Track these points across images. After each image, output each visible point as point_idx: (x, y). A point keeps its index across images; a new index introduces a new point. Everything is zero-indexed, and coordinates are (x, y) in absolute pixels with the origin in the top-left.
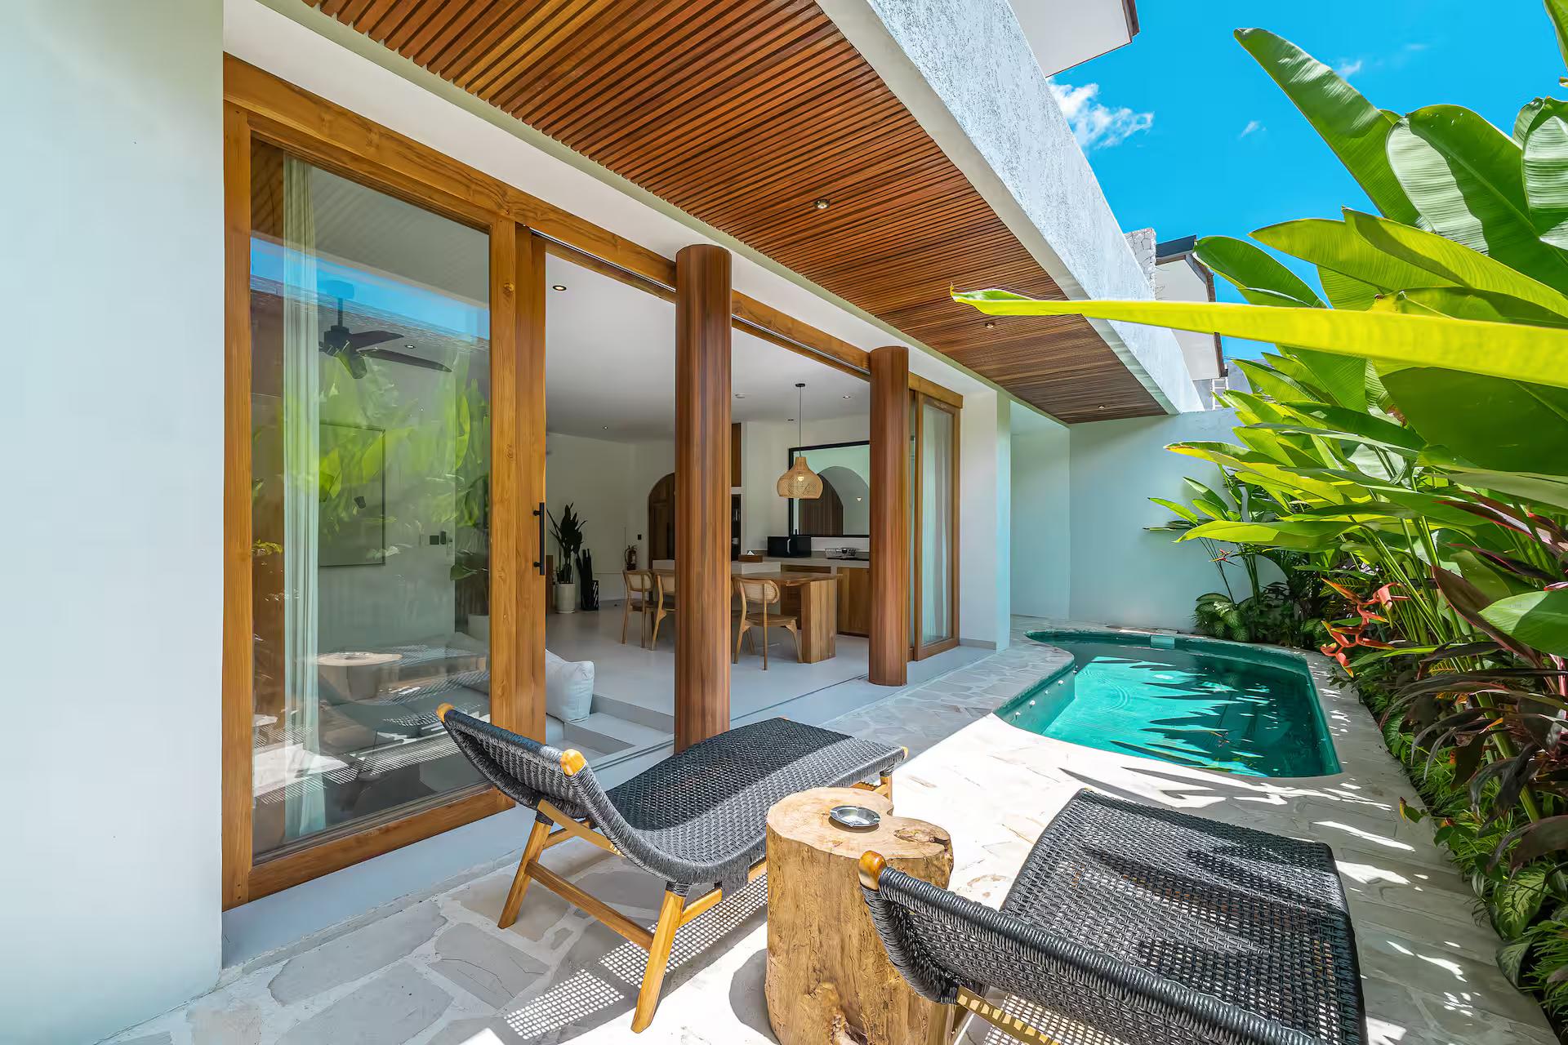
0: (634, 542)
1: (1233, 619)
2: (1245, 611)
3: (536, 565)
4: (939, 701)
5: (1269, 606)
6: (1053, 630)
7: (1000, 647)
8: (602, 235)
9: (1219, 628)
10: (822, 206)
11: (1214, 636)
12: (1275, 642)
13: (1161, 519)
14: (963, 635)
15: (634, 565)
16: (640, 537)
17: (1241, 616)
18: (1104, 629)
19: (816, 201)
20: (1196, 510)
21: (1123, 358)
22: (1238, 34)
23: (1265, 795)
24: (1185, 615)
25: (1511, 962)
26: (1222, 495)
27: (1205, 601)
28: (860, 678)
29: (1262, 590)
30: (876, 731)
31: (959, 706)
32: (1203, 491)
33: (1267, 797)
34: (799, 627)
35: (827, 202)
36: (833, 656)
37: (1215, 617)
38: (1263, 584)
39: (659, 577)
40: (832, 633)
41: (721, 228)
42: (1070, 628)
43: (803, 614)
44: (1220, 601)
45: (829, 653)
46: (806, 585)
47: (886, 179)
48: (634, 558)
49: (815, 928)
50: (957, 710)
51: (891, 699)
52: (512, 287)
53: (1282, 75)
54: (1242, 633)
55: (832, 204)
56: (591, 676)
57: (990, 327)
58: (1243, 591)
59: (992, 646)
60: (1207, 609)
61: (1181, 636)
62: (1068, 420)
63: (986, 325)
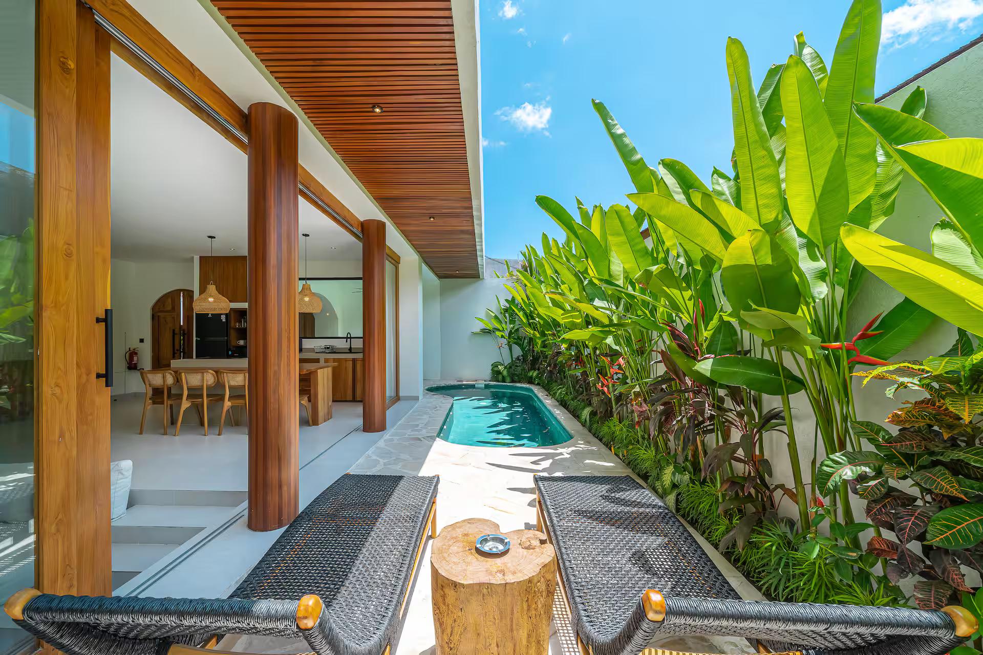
0: (134, 344)
1: (505, 373)
2: (509, 368)
3: (99, 376)
4: (407, 436)
5: (517, 366)
6: (436, 386)
7: (420, 398)
8: (181, 59)
9: (500, 377)
10: (378, 110)
11: (498, 381)
12: (519, 382)
13: (477, 327)
14: (401, 394)
15: (135, 364)
16: (142, 341)
17: (508, 372)
18: (456, 383)
19: (374, 106)
20: (492, 324)
21: (478, 247)
22: (593, 101)
23: (561, 454)
24: (487, 373)
25: (671, 504)
26: (500, 316)
27: (495, 365)
28: (357, 430)
29: (514, 359)
30: (385, 464)
31: (420, 437)
32: (494, 315)
33: (563, 455)
34: (309, 401)
35: (381, 108)
36: (331, 418)
37: (499, 372)
38: (515, 356)
39: (183, 374)
40: (330, 403)
41: (294, 98)
42: (443, 384)
43: (312, 392)
44: (500, 365)
45: (329, 417)
46: (316, 372)
47: (421, 107)
48: (135, 358)
49: (494, 645)
50: (419, 439)
51: (382, 440)
52: (72, 65)
53: (609, 127)
54: (508, 379)
55: (384, 112)
56: (129, 474)
57: (432, 219)
58: (508, 361)
59: (417, 398)
60: (496, 369)
61: (487, 383)
62: (440, 277)
63: (430, 218)
